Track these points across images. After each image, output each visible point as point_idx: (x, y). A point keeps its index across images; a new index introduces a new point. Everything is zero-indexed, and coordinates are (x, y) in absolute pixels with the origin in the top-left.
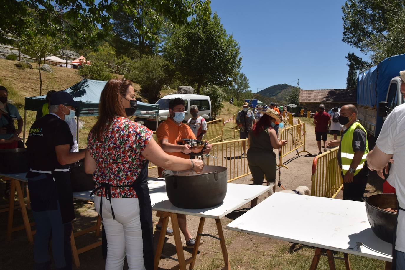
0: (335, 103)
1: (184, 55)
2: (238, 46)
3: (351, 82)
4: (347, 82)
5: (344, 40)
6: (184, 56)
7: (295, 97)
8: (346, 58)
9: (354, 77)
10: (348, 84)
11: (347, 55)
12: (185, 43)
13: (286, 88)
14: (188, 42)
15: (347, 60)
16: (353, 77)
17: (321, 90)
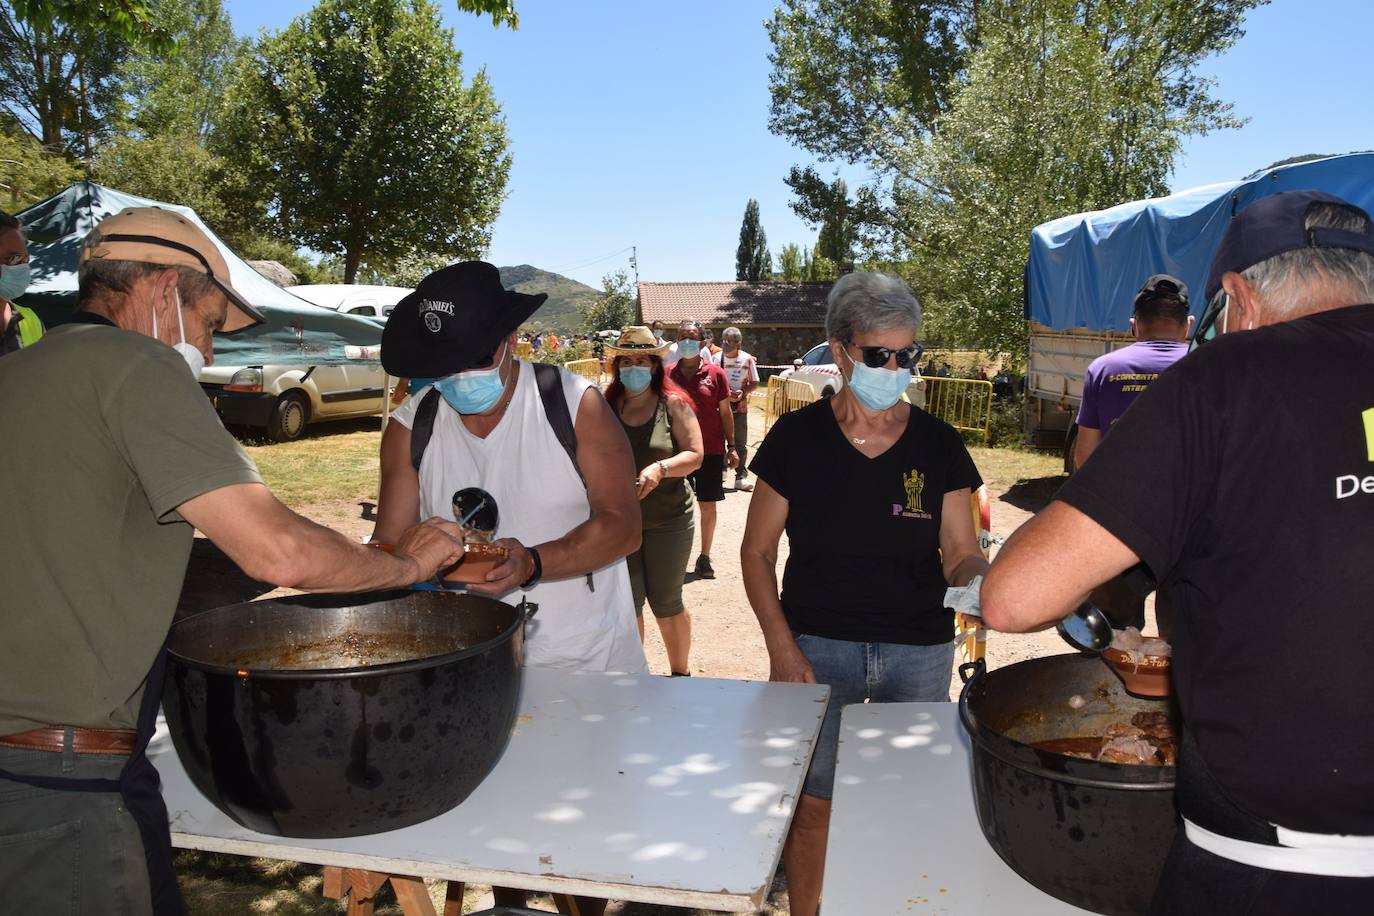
0: (759, 326)
1: (305, 134)
2: (500, 116)
3: (750, 262)
4: (736, 261)
5: (776, 128)
6: (306, 136)
7: (618, 308)
8: (787, 182)
9: (758, 248)
10: (741, 267)
11: (788, 176)
12: (309, 87)
13: (529, 280)
14: (321, 86)
15: (792, 188)
16: (754, 247)
17: (684, 284)
